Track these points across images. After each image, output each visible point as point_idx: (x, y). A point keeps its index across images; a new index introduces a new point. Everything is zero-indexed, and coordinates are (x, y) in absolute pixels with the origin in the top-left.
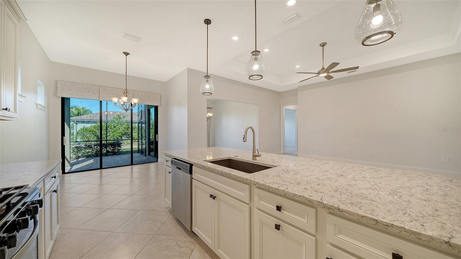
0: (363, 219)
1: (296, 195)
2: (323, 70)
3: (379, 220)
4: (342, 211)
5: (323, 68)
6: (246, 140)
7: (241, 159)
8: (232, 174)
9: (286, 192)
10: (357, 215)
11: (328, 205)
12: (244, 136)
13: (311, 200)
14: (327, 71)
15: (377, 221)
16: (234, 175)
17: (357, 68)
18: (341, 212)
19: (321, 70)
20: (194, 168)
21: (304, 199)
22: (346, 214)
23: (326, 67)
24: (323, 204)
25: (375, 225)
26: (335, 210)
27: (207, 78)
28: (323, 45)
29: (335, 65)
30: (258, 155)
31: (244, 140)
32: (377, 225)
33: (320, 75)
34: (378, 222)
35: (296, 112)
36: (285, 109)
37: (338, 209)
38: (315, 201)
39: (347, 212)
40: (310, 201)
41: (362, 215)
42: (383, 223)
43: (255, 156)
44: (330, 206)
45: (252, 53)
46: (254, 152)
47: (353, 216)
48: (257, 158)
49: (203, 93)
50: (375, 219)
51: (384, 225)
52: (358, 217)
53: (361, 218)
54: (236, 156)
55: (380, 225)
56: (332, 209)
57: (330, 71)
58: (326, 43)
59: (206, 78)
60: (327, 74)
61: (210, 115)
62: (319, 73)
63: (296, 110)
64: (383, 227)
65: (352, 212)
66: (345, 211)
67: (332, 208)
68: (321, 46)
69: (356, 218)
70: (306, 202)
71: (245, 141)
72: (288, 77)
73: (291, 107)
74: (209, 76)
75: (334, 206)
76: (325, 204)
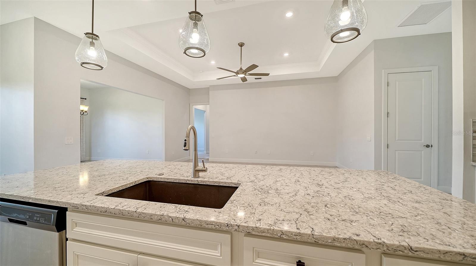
0: (446, 257)
1: (338, 238)
2: (241, 71)
3: (467, 253)
4: (416, 251)
5: (241, 69)
6: (189, 148)
7: (174, 179)
8: (189, 219)
9: (319, 237)
10: (438, 251)
11: (393, 245)
12: (185, 140)
13: (365, 243)
14: (245, 72)
15: (464, 255)
16: (194, 220)
17: (268, 75)
18: (414, 252)
19: (239, 70)
20: (69, 216)
21: (352, 244)
22: (422, 254)
23: (244, 69)
24: (387, 246)
25: (462, 260)
26: (406, 251)
27: (92, 38)
28: (241, 45)
29: (254, 67)
30: (203, 169)
31: (186, 148)
32: (464, 260)
33: (239, 75)
34: (466, 256)
35: (204, 113)
36: (195, 108)
37: (410, 248)
38: (371, 242)
39: (423, 250)
40: (363, 244)
41: (444, 251)
42: (472, 256)
43: (196, 172)
44: (398, 247)
45: (190, 13)
46: (196, 165)
47: (433, 255)
48: (201, 174)
49: (83, 63)
50: (462, 253)
51: (473, 258)
52: (439, 255)
53: (443, 255)
54: (160, 175)
55: (469, 259)
56: (399, 251)
57: (247, 73)
58: (244, 43)
59: (89, 38)
60: (244, 76)
61: (85, 108)
62: (237, 73)
63: (205, 111)
64: (471, 261)
65: (430, 249)
66: (421, 250)
67: (400, 249)
68: (240, 46)
69: (436, 256)
70: (357, 247)
71: (187, 150)
72: (201, 72)
73: (200, 107)
74: (97, 36)
75: (403, 246)
76: (390, 244)
